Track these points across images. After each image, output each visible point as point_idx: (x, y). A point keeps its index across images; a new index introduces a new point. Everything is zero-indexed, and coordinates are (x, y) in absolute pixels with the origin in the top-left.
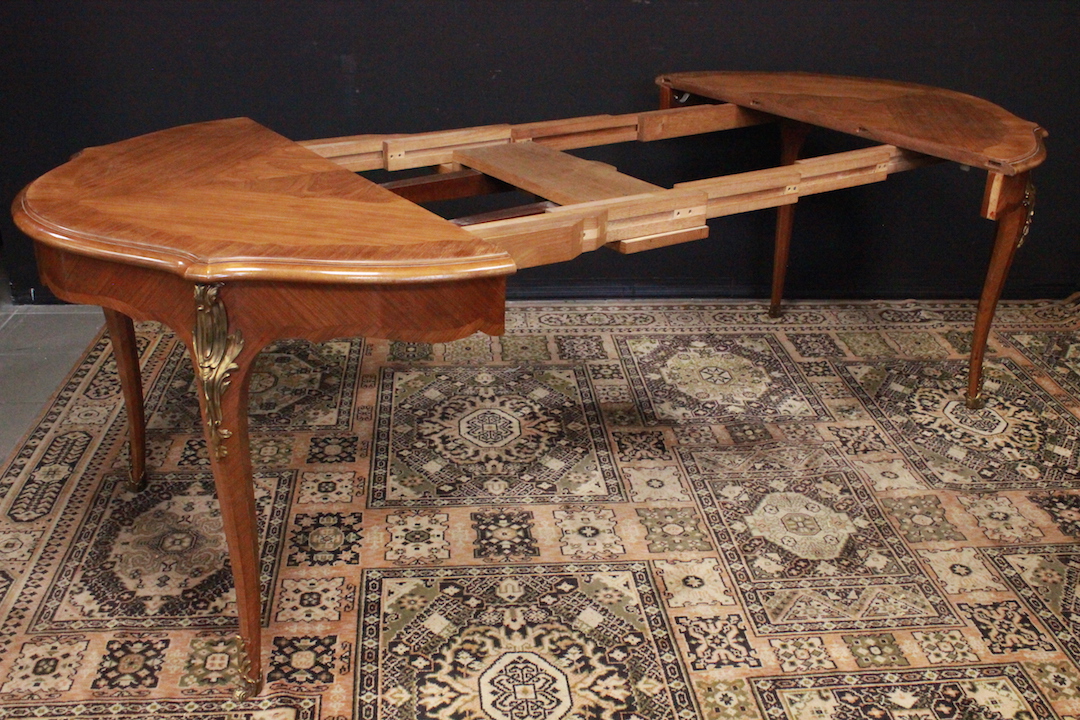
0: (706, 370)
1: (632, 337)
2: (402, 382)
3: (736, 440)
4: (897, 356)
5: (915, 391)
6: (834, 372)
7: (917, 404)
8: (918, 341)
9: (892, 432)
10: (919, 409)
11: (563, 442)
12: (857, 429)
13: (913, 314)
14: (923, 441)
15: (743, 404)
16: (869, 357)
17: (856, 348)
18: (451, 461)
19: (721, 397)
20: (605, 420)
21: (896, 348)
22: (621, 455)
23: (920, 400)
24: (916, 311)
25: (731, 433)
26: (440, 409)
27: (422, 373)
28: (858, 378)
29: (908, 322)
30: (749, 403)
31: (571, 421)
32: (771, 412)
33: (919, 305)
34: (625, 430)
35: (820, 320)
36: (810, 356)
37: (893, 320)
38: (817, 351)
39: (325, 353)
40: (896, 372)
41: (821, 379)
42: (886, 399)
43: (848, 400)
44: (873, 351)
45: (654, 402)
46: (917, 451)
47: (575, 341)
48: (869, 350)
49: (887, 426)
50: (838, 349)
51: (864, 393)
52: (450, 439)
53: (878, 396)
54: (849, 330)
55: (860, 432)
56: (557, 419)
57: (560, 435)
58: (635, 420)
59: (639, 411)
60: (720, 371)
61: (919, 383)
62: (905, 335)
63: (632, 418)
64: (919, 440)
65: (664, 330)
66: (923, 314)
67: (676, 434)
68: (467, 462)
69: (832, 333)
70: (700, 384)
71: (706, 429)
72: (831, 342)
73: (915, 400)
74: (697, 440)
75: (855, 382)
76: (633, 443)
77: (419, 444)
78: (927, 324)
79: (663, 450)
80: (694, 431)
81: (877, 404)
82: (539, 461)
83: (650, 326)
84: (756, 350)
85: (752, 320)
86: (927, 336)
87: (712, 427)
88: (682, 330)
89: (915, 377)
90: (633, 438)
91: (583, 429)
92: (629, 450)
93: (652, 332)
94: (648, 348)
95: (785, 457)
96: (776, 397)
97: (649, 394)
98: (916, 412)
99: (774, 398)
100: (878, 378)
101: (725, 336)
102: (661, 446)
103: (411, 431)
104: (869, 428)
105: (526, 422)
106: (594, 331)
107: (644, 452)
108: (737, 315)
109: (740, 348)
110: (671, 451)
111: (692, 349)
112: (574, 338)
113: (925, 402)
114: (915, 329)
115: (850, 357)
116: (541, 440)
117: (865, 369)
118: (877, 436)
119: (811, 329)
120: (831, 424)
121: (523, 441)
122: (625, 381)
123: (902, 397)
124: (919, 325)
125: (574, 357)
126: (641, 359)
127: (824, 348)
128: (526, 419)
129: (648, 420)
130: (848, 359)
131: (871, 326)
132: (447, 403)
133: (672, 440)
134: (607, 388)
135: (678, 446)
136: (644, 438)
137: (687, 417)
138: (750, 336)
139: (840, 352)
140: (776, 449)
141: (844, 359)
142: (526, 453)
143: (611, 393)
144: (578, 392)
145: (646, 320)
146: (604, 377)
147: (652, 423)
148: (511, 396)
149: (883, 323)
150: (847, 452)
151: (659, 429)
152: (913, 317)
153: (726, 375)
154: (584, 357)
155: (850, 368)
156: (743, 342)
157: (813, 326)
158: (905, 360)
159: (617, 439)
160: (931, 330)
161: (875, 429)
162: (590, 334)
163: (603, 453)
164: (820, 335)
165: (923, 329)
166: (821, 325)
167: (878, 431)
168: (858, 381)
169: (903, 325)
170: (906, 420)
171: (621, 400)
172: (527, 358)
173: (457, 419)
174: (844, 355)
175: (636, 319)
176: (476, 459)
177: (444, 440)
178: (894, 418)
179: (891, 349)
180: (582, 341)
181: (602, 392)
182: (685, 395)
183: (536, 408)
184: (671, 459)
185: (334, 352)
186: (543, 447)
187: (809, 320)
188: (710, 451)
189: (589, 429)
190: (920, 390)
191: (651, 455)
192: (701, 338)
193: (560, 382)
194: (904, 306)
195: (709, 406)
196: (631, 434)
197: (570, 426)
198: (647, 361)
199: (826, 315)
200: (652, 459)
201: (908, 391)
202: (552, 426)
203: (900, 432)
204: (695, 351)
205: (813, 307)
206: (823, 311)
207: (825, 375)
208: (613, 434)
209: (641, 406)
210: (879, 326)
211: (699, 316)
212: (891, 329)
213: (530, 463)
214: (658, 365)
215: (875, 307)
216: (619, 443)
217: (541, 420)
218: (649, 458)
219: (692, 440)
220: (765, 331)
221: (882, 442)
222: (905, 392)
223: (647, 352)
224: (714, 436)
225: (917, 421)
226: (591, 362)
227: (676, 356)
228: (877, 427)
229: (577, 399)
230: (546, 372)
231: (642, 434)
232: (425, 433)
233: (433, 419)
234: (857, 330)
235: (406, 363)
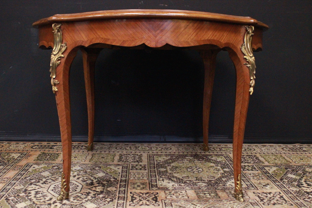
0: (191, 168)
1: (157, 155)
2: (34, 169)
3: (199, 197)
4: (291, 164)
5: (302, 178)
6: (258, 169)
7: (304, 183)
8: (301, 158)
9: (290, 195)
10: (305, 185)
11: (101, 196)
12: (270, 193)
13: (299, 149)
14: (309, 200)
15: (207, 181)
16: (276, 164)
17: (270, 160)
18: (34, 203)
19: (195, 179)
20: (129, 186)
21: (291, 161)
22: (131, 203)
23: (305, 182)
24: (300, 148)
25: (197, 194)
26: (44, 180)
27: (46, 166)
28: (270, 172)
29: (296, 151)
30: (210, 181)
31: (110, 187)
32: (222, 185)
33: (302, 146)
34: (138, 191)
35: (252, 150)
36: (245, 163)
37: (289, 151)
38: (249, 161)
39: (6, 157)
40: (290, 170)
41: (250, 172)
42: (286, 181)
43: (265, 181)
44: (278, 162)
45: (159, 180)
46: (306, 205)
47: (129, 156)
48: (276, 161)
49: (287, 192)
50: (260, 161)
51: (274, 178)
52: (40, 193)
53: (281, 179)
54: (267, 154)
55: (272, 195)
56: (104, 185)
57: (102, 192)
58: (145, 187)
59: (149, 184)
60: (198, 168)
61: (304, 174)
62: (295, 156)
63: (144, 186)
64: (306, 199)
65: (174, 153)
66: (304, 149)
67: (166, 194)
68: (43, 203)
69: (258, 155)
70: (186, 173)
71: (184, 192)
72: (257, 158)
73: (303, 181)
74: (177, 197)
75: (269, 173)
76: (140, 196)
77: (22, 194)
78: (306, 152)
79: (156, 201)
80: (176, 193)
81: (282, 183)
82: (83, 204)
83: (168, 151)
84: (218, 160)
85: (218, 150)
86: (306, 156)
87: (187, 191)
88: (183, 153)
89: (301, 172)
90: (141, 195)
91: (115, 191)
92: (136, 200)
93: (168, 153)
94: (164, 159)
95: (226, 207)
96: (225, 179)
97: (157, 177)
98: (304, 187)
99: (224, 179)
100: (281, 172)
101: (204, 155)
102: (156, 199)
103: (22, 189)
104: (277, 193)
105: (86, 186)
106: (140, 152)
107: (144, 201)
108: (212, 148)
109: (210, 160)
110: (160, 202)
111: (185, 160)
112: (129, 154)
113: (308, 182)
114: (300, 154)
115: (266, 163)
116: (90, 194)
117: (274, 169)
118: (282, 197)
119: (247, 153)
120: (255, 191)
121: (79, 195)
122: (147, 171)
123: (295, 180)
124: (302, 152)
125: (125, 161)
126: (158, 163)
127: (253, 160)
128: (87, 185)
129: (152, 187)
130: (265, 164)
131: (277, 153)
132: (50, 177)
133: (163, 196)
134: (136, 174)
135: (165, 199)
136: (147, 195)
137: (174, 186)
138: (216, 155)
139: (261, 161)
140: (222, 203)
141: (263, 164)
142: (78, 200)
143: (137, 176)
144: (120, 175)
145: (167, 149)
146: (137, 169)
147: (154, 188)
148: (84, 176)
149: (284, 152)
150: (263, 204)
151: (158, 191)
152: (299, 150)
153: (201, 169)
154: (130, 162)
155: (266, 168)
156: (212, 157)
157: (249, 152)
158: (295, 165)
159: (132, 195)
160: (308, 154)
161: (280, 193)
162: (137, 153)
163: (121, 201)
164: (252, 155)
165: (304, 154)
166: (252, 152)
167: (282, 194)
168: (271, 173)
169: (294, 152)
170: (298, 190)
171: (141, 178)
172: (102, 161)
173: (50, 184)
174: (263, 163)
175: (162, 149)
176: (49, 202)
177: (37, 193)
178: (291, 188)
179: (287, 161)
180: (132, 156)
181: (133, 175)
182: (176, 177)
183: (95, 181)
184: (159, 205)
185: (11, 157)
186: (89, 197)
187: (246, 150)
188: (183, 202)
189: (118, 190)
190: (305, 177)
191: (148, 203)
192: (191, 156)
193: (113, 171)
194: (295, 146)
195: (188, 182)
196: (141, 193)
197: (109, 189)
198: (161, 163)
199: (255, 149)
200: (148, 205)
201: (298, 178)
202: (99, 189)
203: (295, 195)
204: (187, 160)
205: (249, 146)
206: (254, 147)
207: (253, 170)
208: (131, 193)
209: (151, 181)
210: (282, 153)
211: (193, 148)
212: (288, 154)
213: (76, 205)
214: (167, 165)
215: (280, 146)
216: (132, 197)
217: (95, 185)
218: (146, 204)
219: (174, 197)
220: (224, 154)
221: (284, 199)
222: (296, 178)
223: (162, 160)
224: (187, 195)
225: (305, 191)
226: (133, 163)
227: (177, 162)
228: (281, 192)
229: (119, 178)
230: (108, 166)
231: (147, 193)
232: (29, 190)
233: (38, 184)
234: (271, 154)
235: (42, 162)
